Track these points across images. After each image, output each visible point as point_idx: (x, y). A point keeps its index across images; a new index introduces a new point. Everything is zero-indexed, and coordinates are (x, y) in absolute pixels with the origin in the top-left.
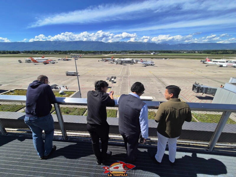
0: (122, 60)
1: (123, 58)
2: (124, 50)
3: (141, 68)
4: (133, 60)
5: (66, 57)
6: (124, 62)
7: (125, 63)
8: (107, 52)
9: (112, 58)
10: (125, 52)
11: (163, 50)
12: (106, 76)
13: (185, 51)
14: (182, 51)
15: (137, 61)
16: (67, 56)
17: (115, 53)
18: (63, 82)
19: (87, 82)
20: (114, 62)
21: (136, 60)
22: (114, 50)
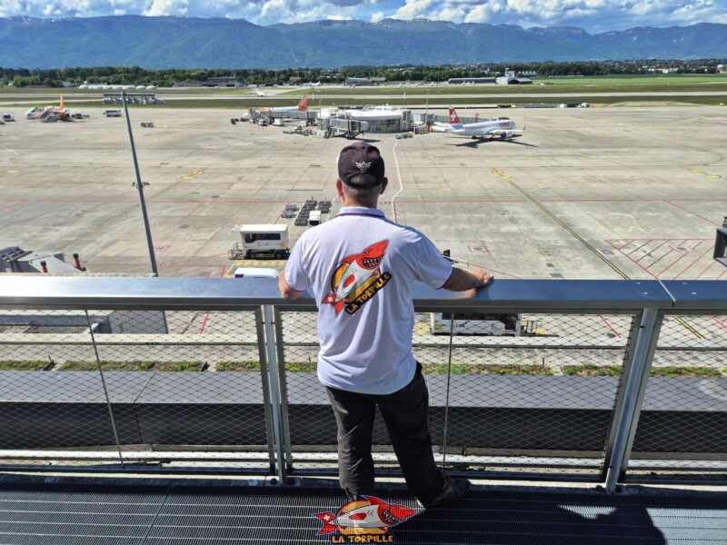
0: (355, 113)
1: (360, 105)
2: (357, 62)
3: (451, 157)
4: (407, 115)
5: (57, 100)
6: (365, 125)
7: (369, 131)
8: (273, 74)
9: (303, 108)
10: (367, 72)
11: (559, 59)
12: (280, 201)
13: (667, 65)
14: (650, 63)
15: (430, 121)
16: (61, 96)
17: (315, 81)
18: (53, 236)
19: (183, 233)
20: (314, 129)
21: (423, 116)
22: (308, 64)
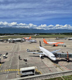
4: (22, 39)
7: (16, 42)
8: (2, 34)
15: (25, 40)
17: (9, 35)
20: (7, 42)
